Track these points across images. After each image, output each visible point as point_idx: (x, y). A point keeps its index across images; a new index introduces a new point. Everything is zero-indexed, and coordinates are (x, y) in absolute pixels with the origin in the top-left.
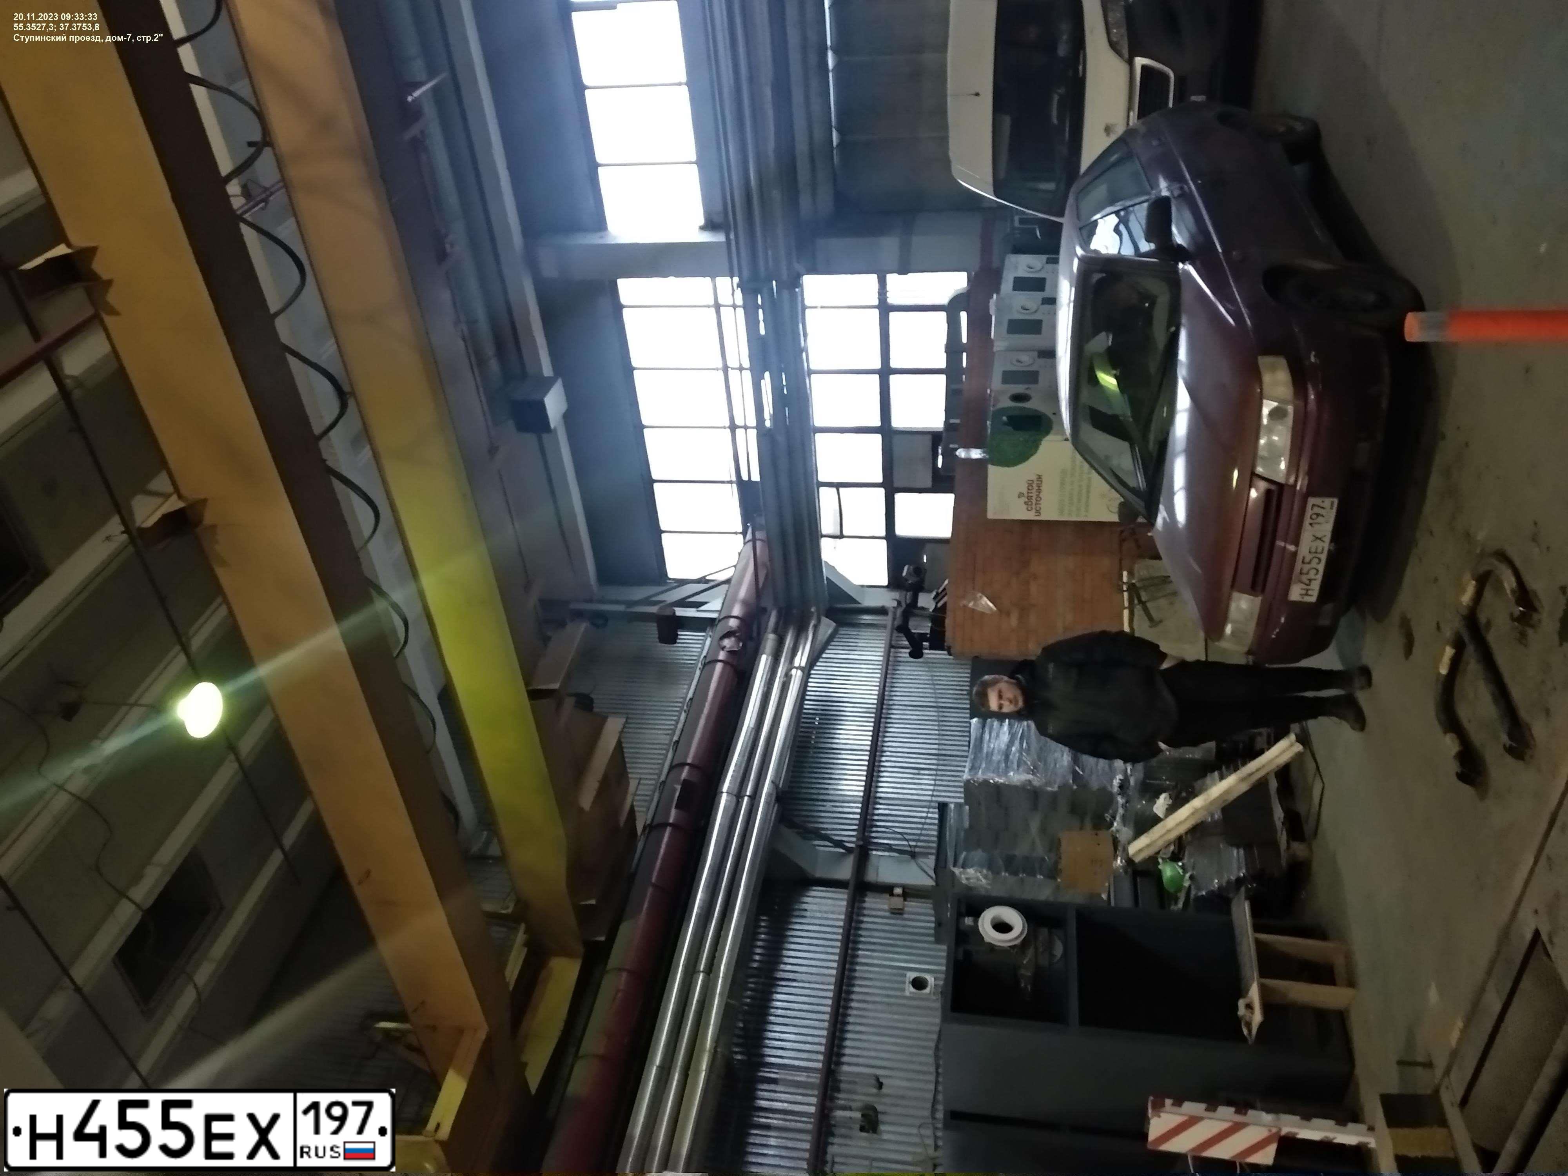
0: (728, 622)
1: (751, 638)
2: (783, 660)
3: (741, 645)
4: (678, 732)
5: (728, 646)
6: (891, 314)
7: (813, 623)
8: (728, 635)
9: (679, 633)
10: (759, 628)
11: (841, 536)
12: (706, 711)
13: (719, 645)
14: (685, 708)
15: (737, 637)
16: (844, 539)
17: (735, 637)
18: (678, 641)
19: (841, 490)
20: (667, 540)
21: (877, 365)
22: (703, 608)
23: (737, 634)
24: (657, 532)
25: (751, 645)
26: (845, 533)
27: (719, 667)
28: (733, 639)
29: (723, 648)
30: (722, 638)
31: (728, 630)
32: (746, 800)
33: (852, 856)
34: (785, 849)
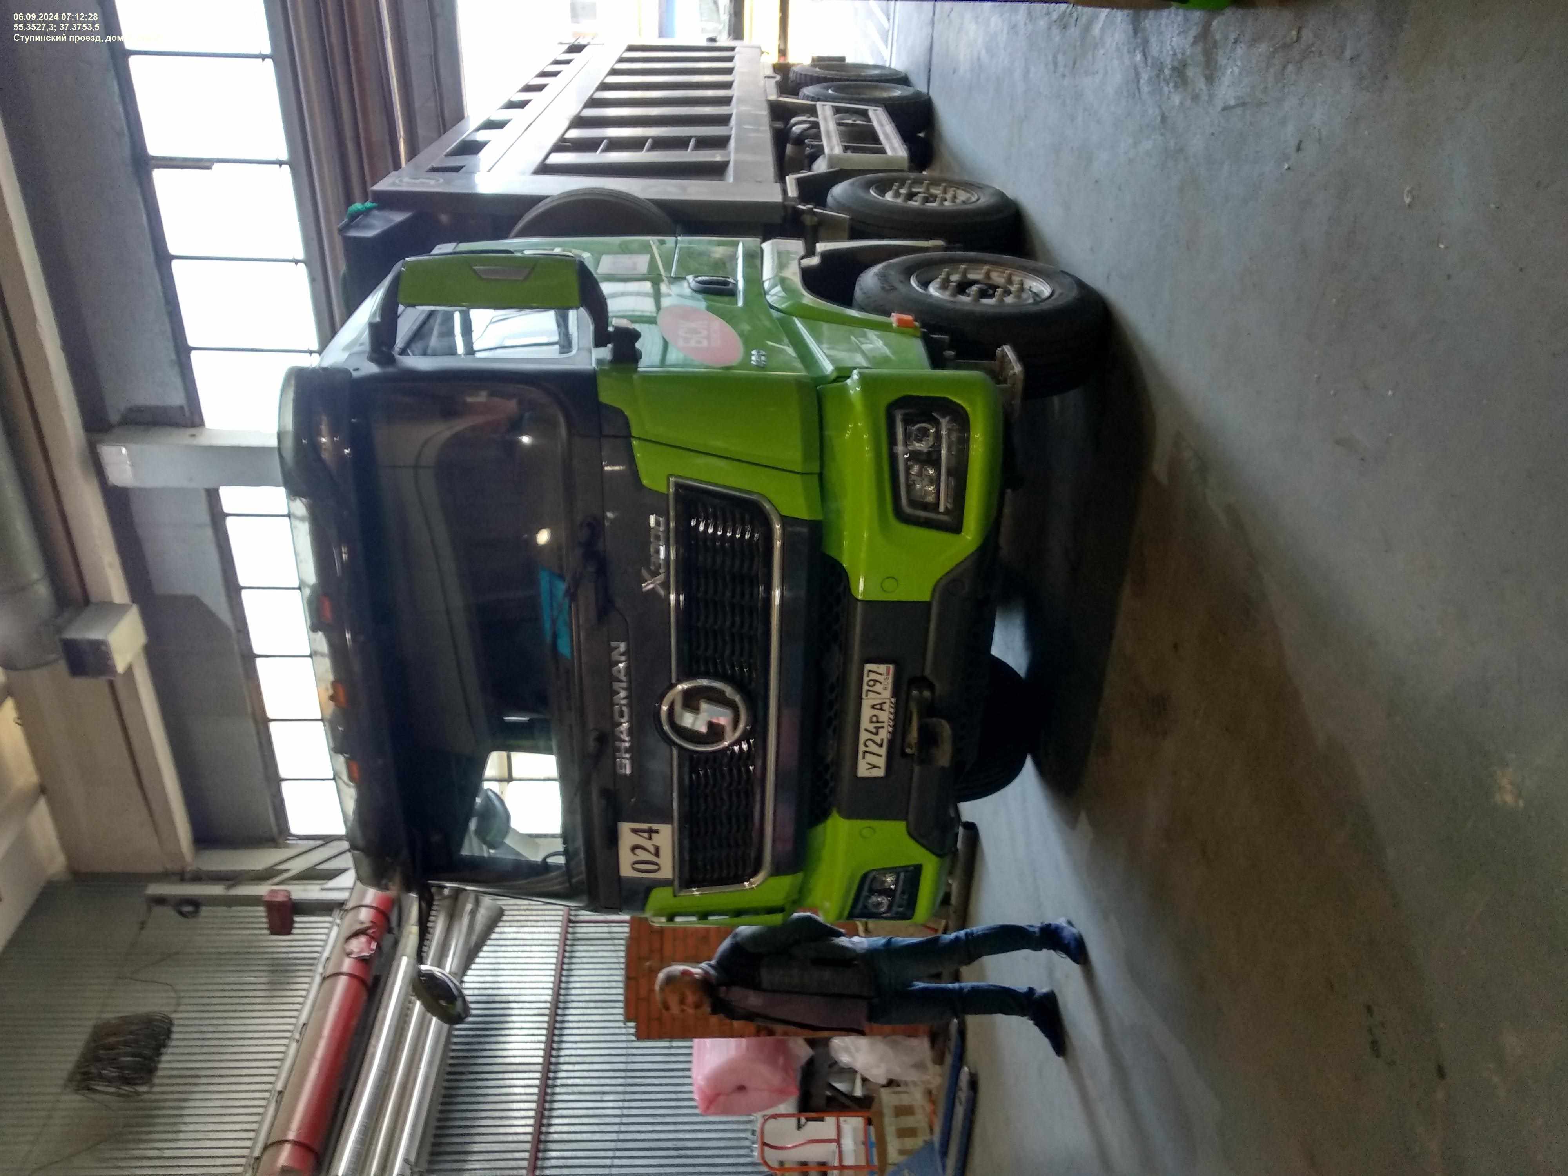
0: (358, 913)
1: (390, 931)
3: (374, 946)
4: (284, 1075)
5: (356, 950)
7: (468, 904)
8: (356, 934)
9: (297, 919)
11: (510, 779)
12: (320, 1053)
13: (345, 950)
14: (297, 1036)
16: (514, 782)
17: (367, 935)
18: (294, 931)
20: (287, 788)
22: (331, 884)
23: (368, 932)
24: (274, 780)
25: (388, 939)
26: (515, 775)
27: (343, 981)
28: (363, 939)
29: (348, 955)
30: (348, 939)
31: (358, 927)
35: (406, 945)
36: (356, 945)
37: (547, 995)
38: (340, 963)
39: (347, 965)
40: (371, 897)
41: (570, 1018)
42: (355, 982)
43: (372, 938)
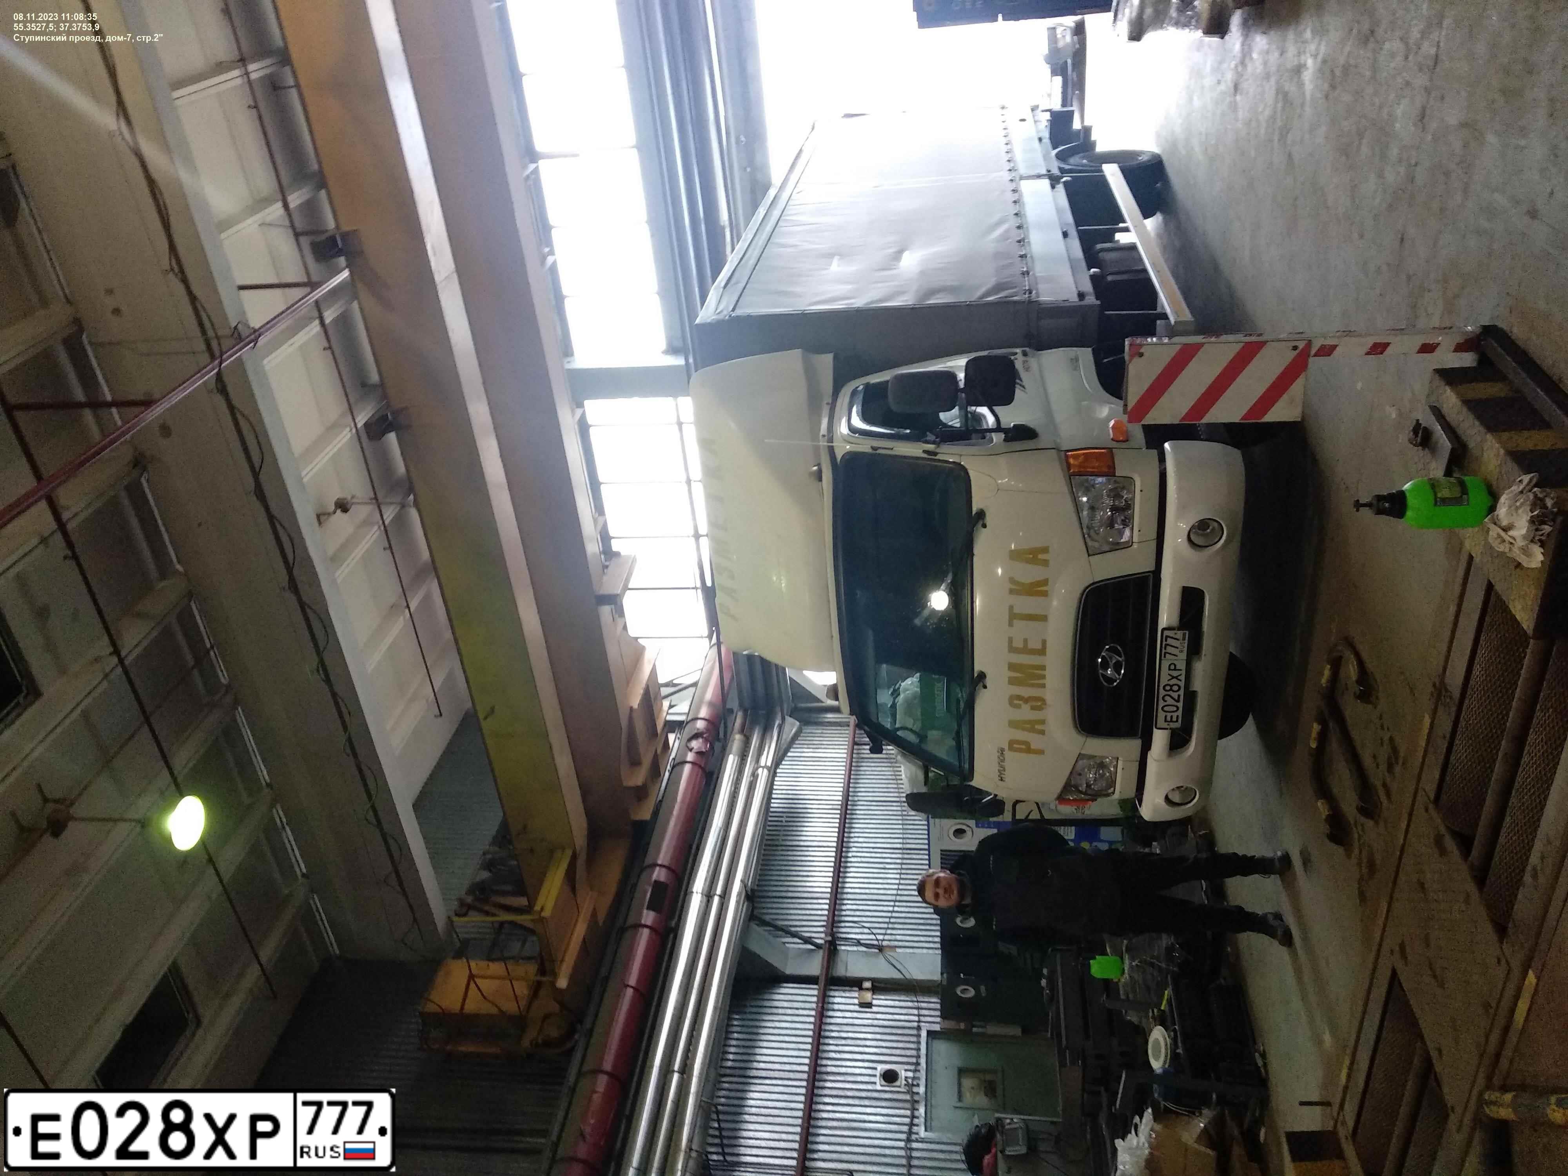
0: (695, 724)
1: (718, 740)
2: (749, 760)
3: (708, 746)
5: (696, 747)
7: (777, 723)
8: (696, 736)
10: (726, 729)
12: (675, 812)
13: (688, 746)
15: (704, 738)
23: (704, 736)
25: (718, 746)
28: (700, 740)
29: (691, 750)
30: (690, 740)
31: (696, 731)
32: (716, 900)
33: (821, 952)
34: (755, 947)
35: (731, 747)
36: (695, 744)
37: (838, 797)
38: (686, 755)
39: (690, 757)
40: (704, 712)
41: (858, 812)
42: (696, 768)
43: (706, 740)
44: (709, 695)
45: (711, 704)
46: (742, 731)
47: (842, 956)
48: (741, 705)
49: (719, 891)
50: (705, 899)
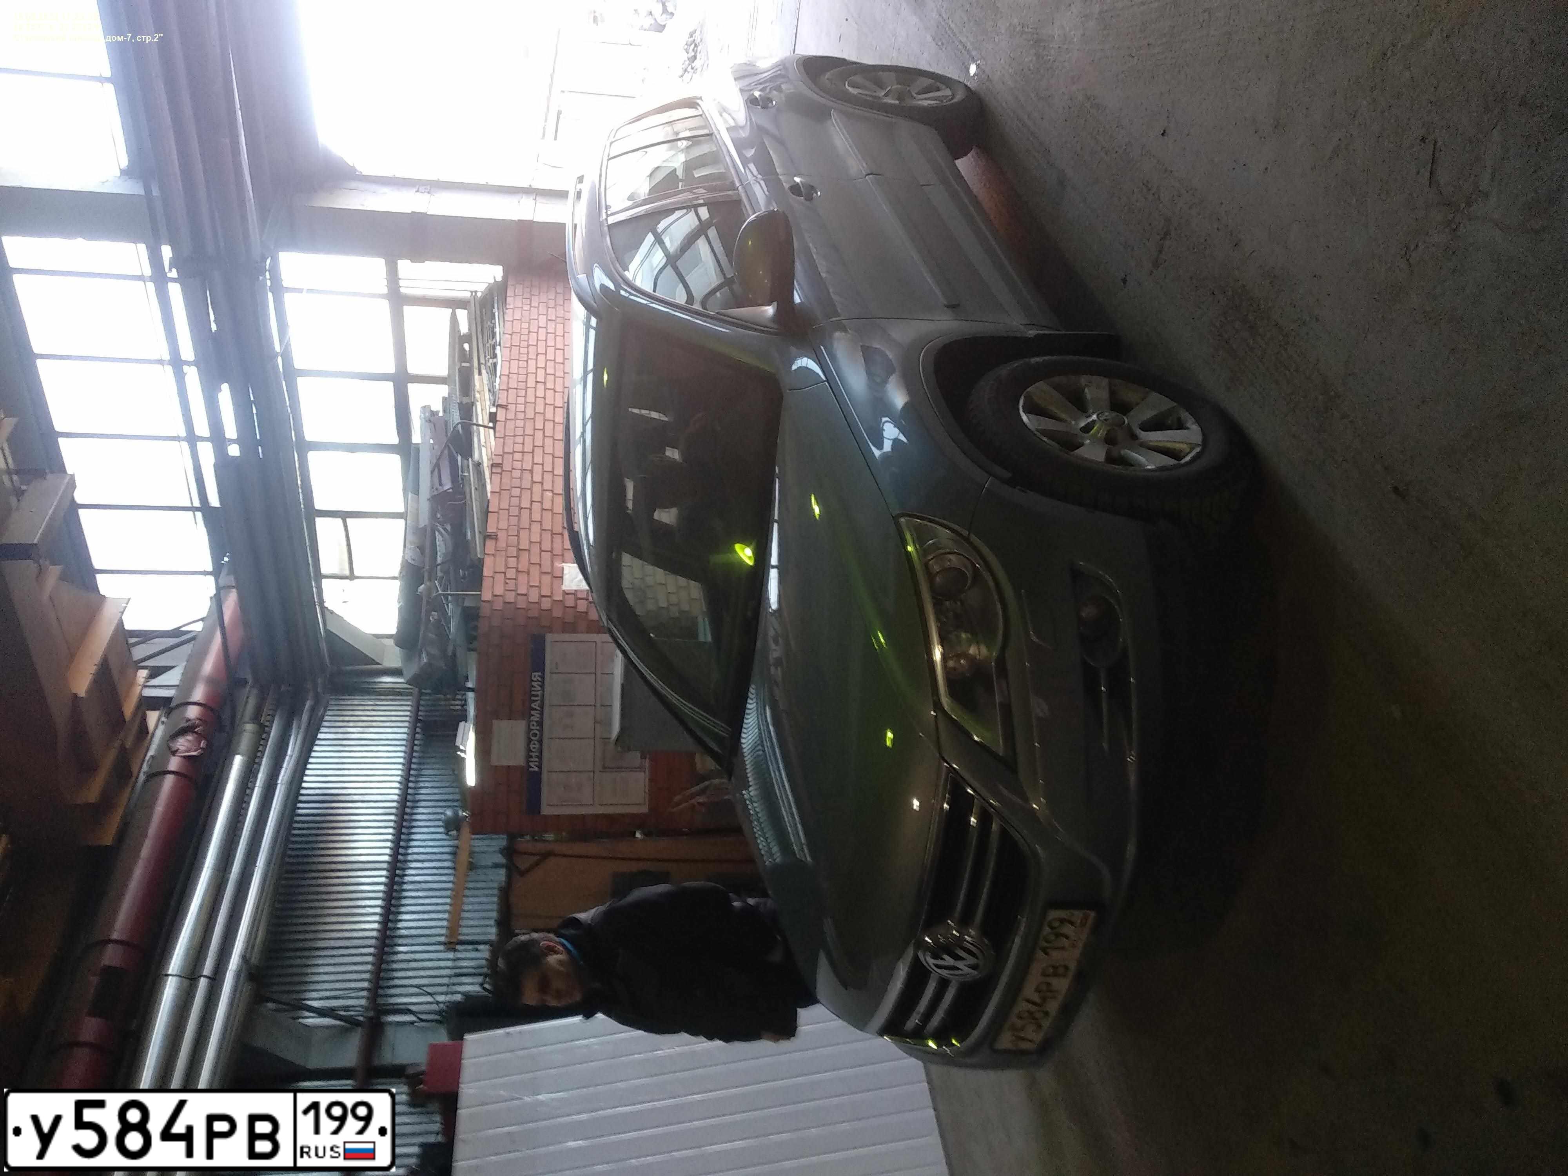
0: (186, 710)
1: (220, 728)
2: (264, 760)
3: (203, 744)
5: (182, 748)
6: (407, 309)
7: (308, 704)
8: (183, 732)
10: (233, 717)
11: (352, 577)
13: (169, 748)
15: (196, 733)
16: (356, 580)
17: (193, 733)
19: (349, 520)
20: (103, 581)
21: (391, 369)
23: (196, 730)
26: (356, 573)
27: (169, 782)
28: (189, 738)
29: (174, 753)
30: (175, 736)
31: (184, 724)
32: (203, 983)
33: (360, 1029)
34: (261, 1041)
35: (238, 743)
36: (183, 743)
37: (393, 795)
38: (166, 762)
39: (174, 763)
40: (199, 694)
42: (184, 781)
43: (201, 737)
44: (208, 666)
45: (211, 681)
46: (256, 718)
47: (390, 1032)
48: (256, 680)
49: (208, 968)
50: (186, 983)
